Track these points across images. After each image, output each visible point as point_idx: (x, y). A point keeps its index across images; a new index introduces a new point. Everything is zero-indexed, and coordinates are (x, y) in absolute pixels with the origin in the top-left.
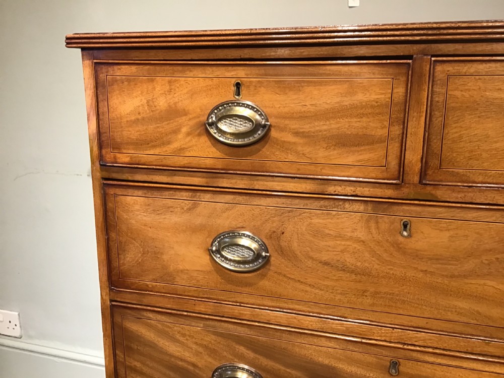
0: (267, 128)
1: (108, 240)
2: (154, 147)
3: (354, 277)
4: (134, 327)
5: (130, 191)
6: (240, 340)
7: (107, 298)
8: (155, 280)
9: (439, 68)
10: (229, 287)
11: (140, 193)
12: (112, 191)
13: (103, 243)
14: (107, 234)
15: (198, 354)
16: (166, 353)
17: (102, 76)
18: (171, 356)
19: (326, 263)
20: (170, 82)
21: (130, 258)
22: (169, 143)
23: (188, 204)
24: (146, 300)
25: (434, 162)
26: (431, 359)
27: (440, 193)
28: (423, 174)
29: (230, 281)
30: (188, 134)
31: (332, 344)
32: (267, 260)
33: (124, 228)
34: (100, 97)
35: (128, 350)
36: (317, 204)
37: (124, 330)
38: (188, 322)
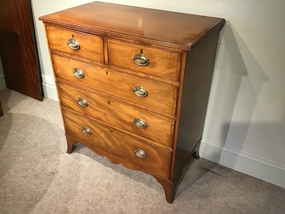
0: (80, 47)
1: (54, 66)
2: (59, 46)
3: (99, 82)
4: (61, 86)
5: (56, 55)
6: (82, 93)
7: (56, 79)
8: (64, 77)
9: (108, 40)
10: (78, 81)
11: (58, 56)
12: (53, 55)
13: (53, 67)
14: (53, 64)
15: (75, 95)
16: (69, 94)
17: (47, 28)
18: (70, 94)
19: (95, 79)
20: (60, 32)
21: (58, 71)
22: (62, 46)
23: (68, 61)
24: (63, 81)
25: (110, 60)
26: (115, 102)
27: (112, 67)
28: (108, 63)
29: (78, 80)
30: (65, 45)
31: (98, 96)
32: (84, 76)
33: (56, 64)
34: (47, 33)
35: (61, 92)
36: (91, 65)
37: (60, 87)
38: (71, 87)
